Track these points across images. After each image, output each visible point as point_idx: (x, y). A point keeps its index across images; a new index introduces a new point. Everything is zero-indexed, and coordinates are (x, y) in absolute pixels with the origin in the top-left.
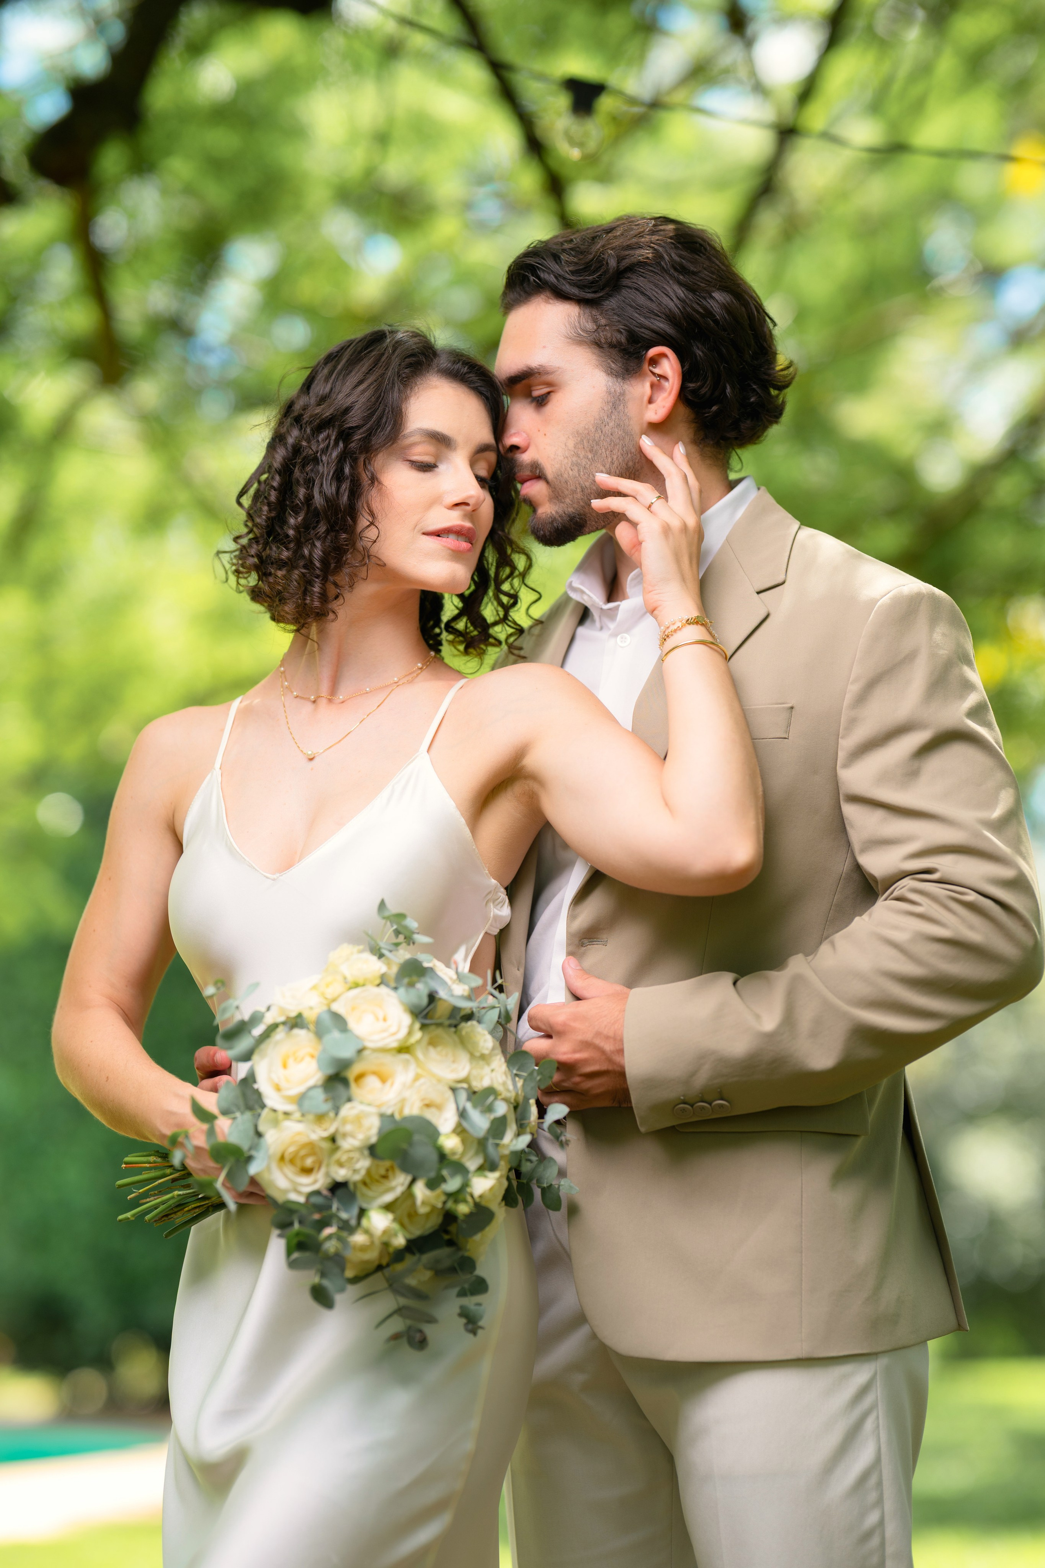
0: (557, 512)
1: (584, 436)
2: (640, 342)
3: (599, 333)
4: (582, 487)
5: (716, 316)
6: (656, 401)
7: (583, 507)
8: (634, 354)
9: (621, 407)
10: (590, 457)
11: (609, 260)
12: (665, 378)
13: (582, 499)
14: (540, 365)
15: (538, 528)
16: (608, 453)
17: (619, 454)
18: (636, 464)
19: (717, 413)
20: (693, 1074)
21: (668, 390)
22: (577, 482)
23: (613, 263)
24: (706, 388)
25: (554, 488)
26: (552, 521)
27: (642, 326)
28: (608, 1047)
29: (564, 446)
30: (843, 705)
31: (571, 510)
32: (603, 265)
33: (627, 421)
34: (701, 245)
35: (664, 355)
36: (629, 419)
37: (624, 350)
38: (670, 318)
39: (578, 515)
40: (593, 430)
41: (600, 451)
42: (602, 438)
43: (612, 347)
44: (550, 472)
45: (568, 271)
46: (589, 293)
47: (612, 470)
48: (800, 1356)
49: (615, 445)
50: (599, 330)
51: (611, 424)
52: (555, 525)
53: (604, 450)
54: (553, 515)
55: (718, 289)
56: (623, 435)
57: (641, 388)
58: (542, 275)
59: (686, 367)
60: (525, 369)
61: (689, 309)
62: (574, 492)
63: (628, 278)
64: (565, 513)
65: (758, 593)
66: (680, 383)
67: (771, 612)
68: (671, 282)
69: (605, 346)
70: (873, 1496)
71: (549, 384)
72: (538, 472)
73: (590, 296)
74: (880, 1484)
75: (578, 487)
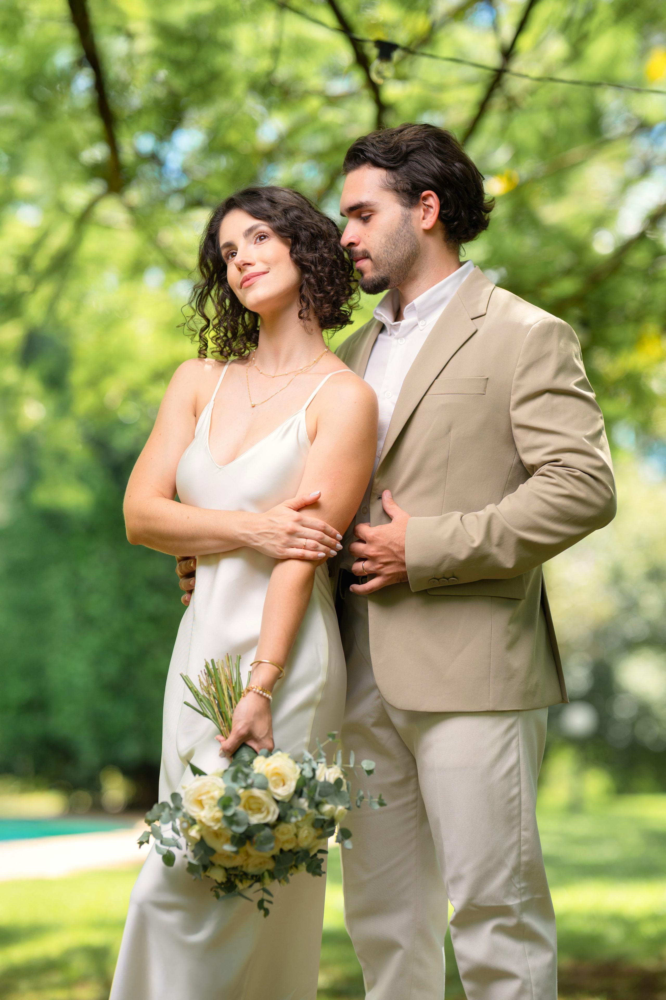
0: (375, 276)
1: (390, 237)
2: (418, 189)
3: (397, 185)
4: (389, 263)
5: (457, 176)
6: (427, 218)
7: (389, 273)
8: (415, 195)
9: (409, 222)
10: (393, 247)
11: (402, 147)
12: (431, 207)
13: (389, 269)
14: (367, 201)
15: (365, 284)
16: (402, 245)
17: (409, 246)
18: (417, 251)
19: (457, 225)
20: (440, 565)
21: (433, 213)
22: (387, 260)
23: (404, 148)
24: (452, 213)
25: (375, 263)
26: (373, 281)
27: (419, 181)
28: (395, 549)
29: (379, 242)
30: (513, 378)
31: (383, 275)
32: (399, 149)
33: (412, 229)
34: (447, 139)
35: (430, 195)
36: (413, 228)
37: (410, 193)
38: (434, 177)
39: (386, 278)
40: (395, 234)
41: (399, 245)
42: (400, 238)
43: (404, 192)
44: (373, 255)
45: (381, 152)
46: (392, 164)
47: (405, 254)
48: (489, 710)
49: (407, 241)
50: (397, 183)
51: (404, 231)
52: (374, 283)
53: (400, 244)
54: (373, 277)
55: (458, 161)
56: (411, 236)
57: (419, 213)
58: (367, 154)
59: (442, 202)
60: (359, 203)
61: (443, 172)
62: (385, 266)
63: (412, 156)
64: (379, 277)
65: (472, 319)
66: (439, 210)
67: (478, 329)
68: (434, 158)
69: (400, 191)
70: (515, 780)
71: (371, 211)
72: (367, 255)
73: (392, 165)
74: (519, 774)
75: (387, 262)
